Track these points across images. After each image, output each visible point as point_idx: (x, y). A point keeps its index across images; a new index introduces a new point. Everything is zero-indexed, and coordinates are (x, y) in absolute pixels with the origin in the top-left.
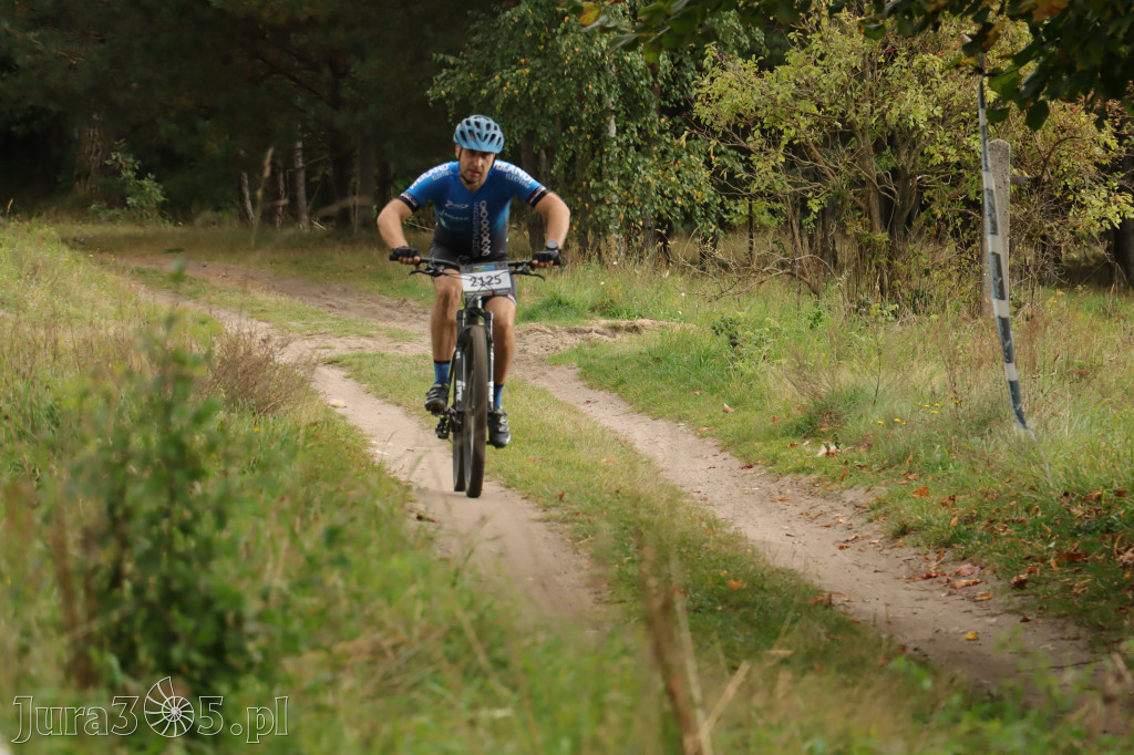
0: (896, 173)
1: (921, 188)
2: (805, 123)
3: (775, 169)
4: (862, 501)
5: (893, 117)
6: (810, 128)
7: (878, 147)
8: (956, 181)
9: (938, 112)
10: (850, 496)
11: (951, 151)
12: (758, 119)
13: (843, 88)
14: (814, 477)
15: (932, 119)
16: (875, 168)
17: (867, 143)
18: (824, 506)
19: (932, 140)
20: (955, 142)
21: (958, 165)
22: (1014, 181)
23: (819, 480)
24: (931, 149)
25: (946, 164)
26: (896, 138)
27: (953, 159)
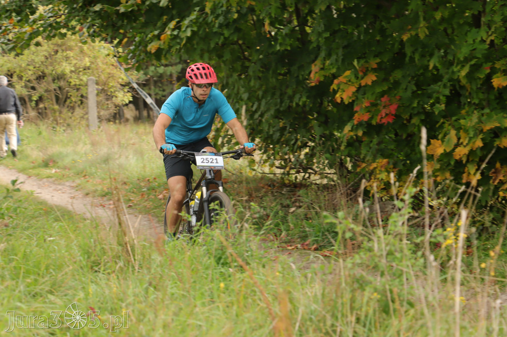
0: (60, 88)
1: (68, 92)
2: (30, 73)
3: (22, 87)
4: (72, 185)
5: (59, 71)
6: (32, 75)
7: (54, 80)
8: (78, 90)
9: (73, 69)
10: (68, 184)
11: (77, 80)
12: (15, 72)
13: (42, 62)
14: (54, 179)
15: (72, 72)
16: (53, 86)
17: (50, 79)
18: (60, 187)
19: (71, 77)
20: (78, 78)
21: (79, 85)
22: (97, 89)
23: (56, 180)
24: (71, 80)
25: (75, 85)
26: (60, 77)
27: (78, 83)
